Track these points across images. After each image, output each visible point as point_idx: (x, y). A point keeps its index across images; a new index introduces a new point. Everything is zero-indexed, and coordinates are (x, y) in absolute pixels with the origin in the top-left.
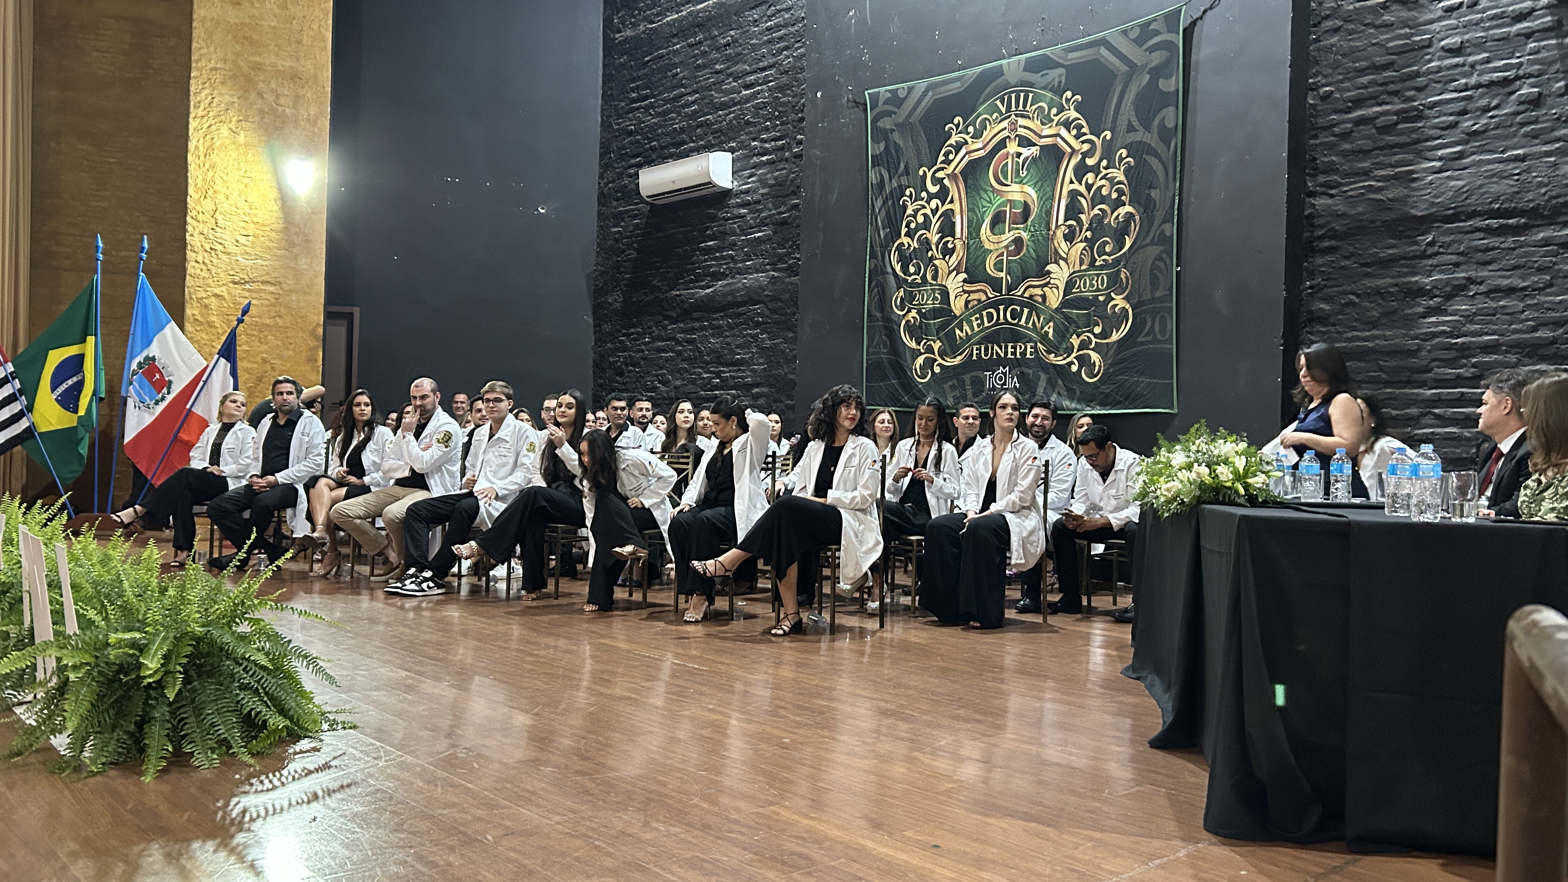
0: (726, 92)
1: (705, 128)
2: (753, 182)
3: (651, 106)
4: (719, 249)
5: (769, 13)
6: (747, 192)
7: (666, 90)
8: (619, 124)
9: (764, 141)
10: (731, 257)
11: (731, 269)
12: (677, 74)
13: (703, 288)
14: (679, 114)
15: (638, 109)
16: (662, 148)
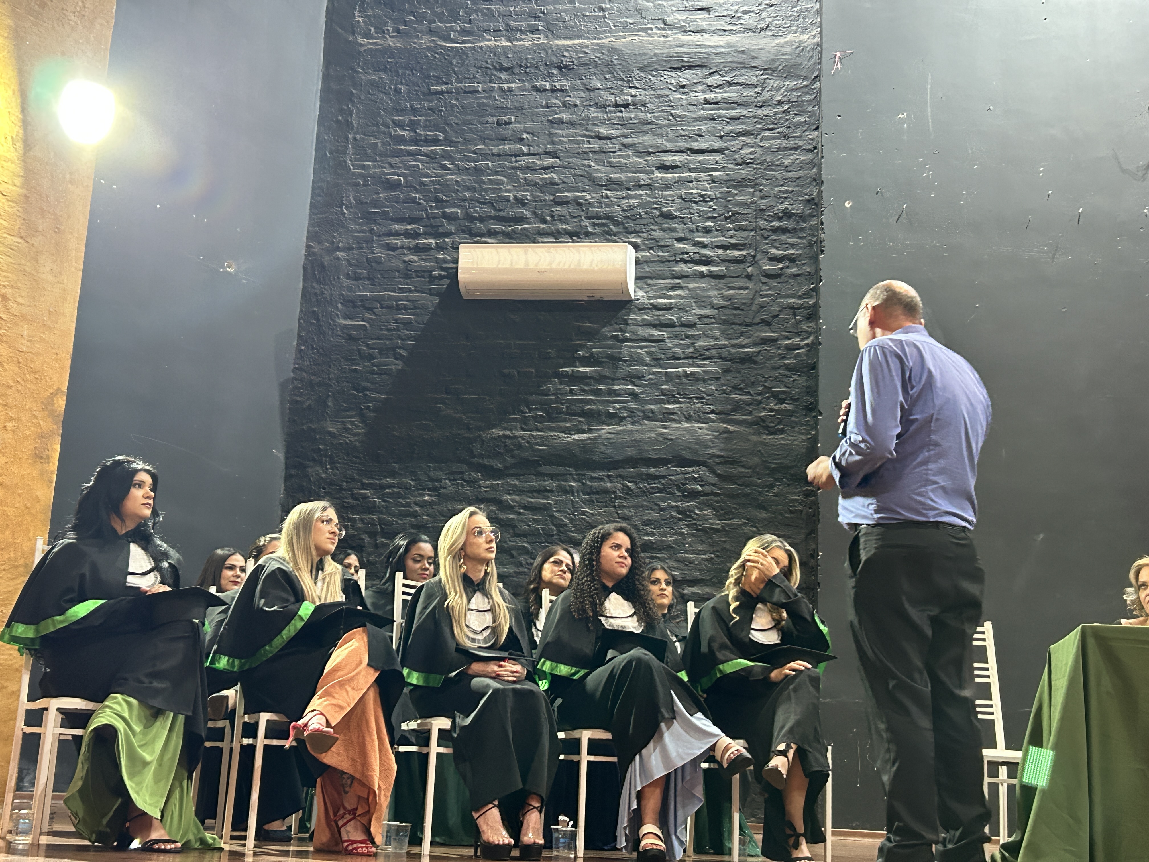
0: (619, 167)
1: (572, 208)
2: (682, 297)
3: (447, 156)
4: (601, 379)
5: (711, 81)
6: (668, 308)
7: (484, 140)
8: (363, 167)
9: (704, 246)
10: (634, 395)
11: (632, 411)
12: (510, 123)
13: (567, 431)
14: (513, 178)
15: (410, 154)
16: (471, 218)
